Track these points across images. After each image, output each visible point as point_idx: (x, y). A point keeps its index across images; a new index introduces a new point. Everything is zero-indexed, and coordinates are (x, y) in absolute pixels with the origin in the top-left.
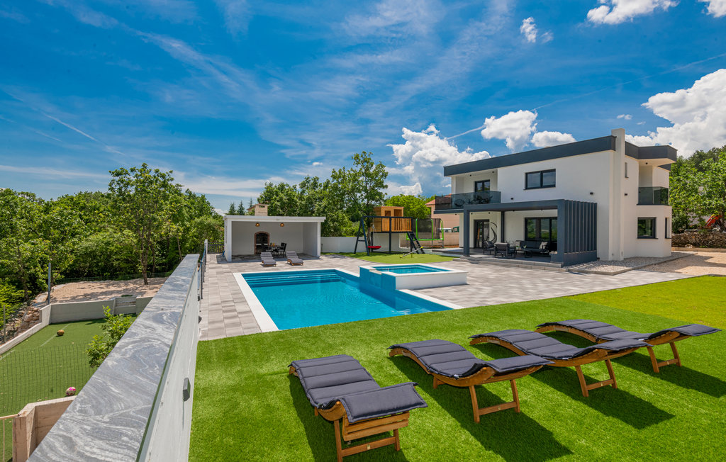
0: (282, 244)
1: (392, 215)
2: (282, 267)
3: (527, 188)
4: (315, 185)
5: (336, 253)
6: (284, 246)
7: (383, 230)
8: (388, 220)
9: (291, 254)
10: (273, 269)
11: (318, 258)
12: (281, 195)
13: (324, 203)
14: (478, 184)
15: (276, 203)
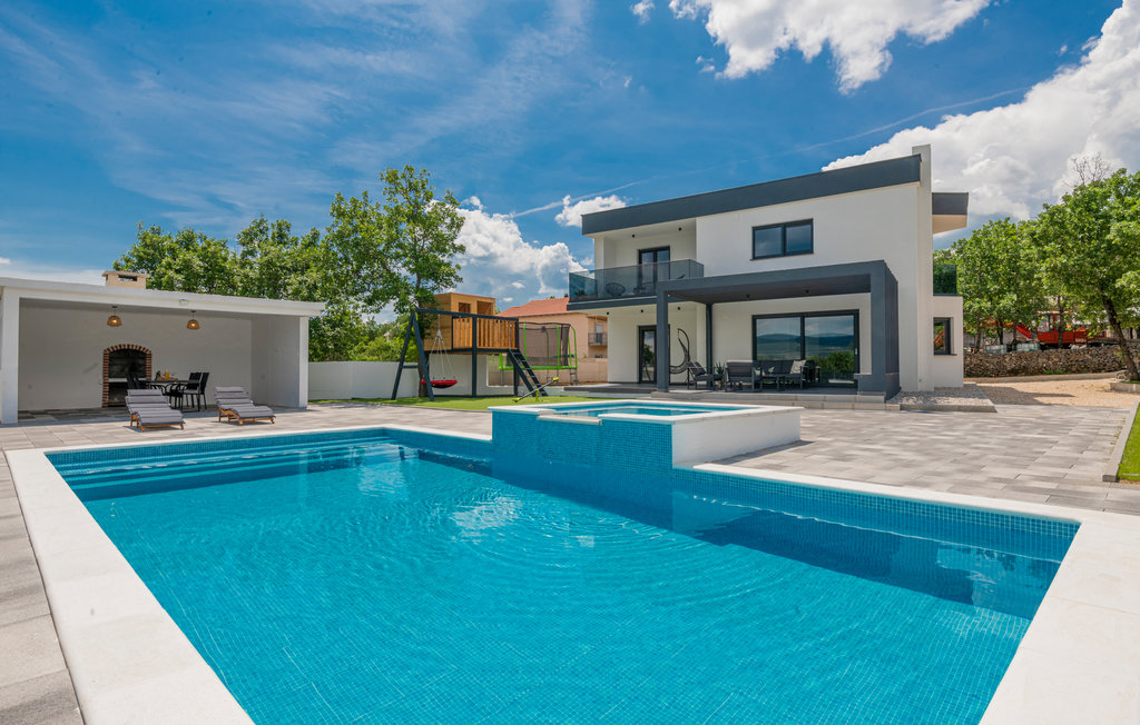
0: (194, 376)
1: (474, 311)
2: (203, 430)
3: (754, 258)
4: (281, 238)
5: (347, 400)
6: (198, 382)
7: (456, 345)
8: (468, 324)
9: (232, 395)
10: (174, 436)
11: (304, 409)
12: (183, 255)
13: (313, 276)
14: (643, 255)
15: (171, 273)
